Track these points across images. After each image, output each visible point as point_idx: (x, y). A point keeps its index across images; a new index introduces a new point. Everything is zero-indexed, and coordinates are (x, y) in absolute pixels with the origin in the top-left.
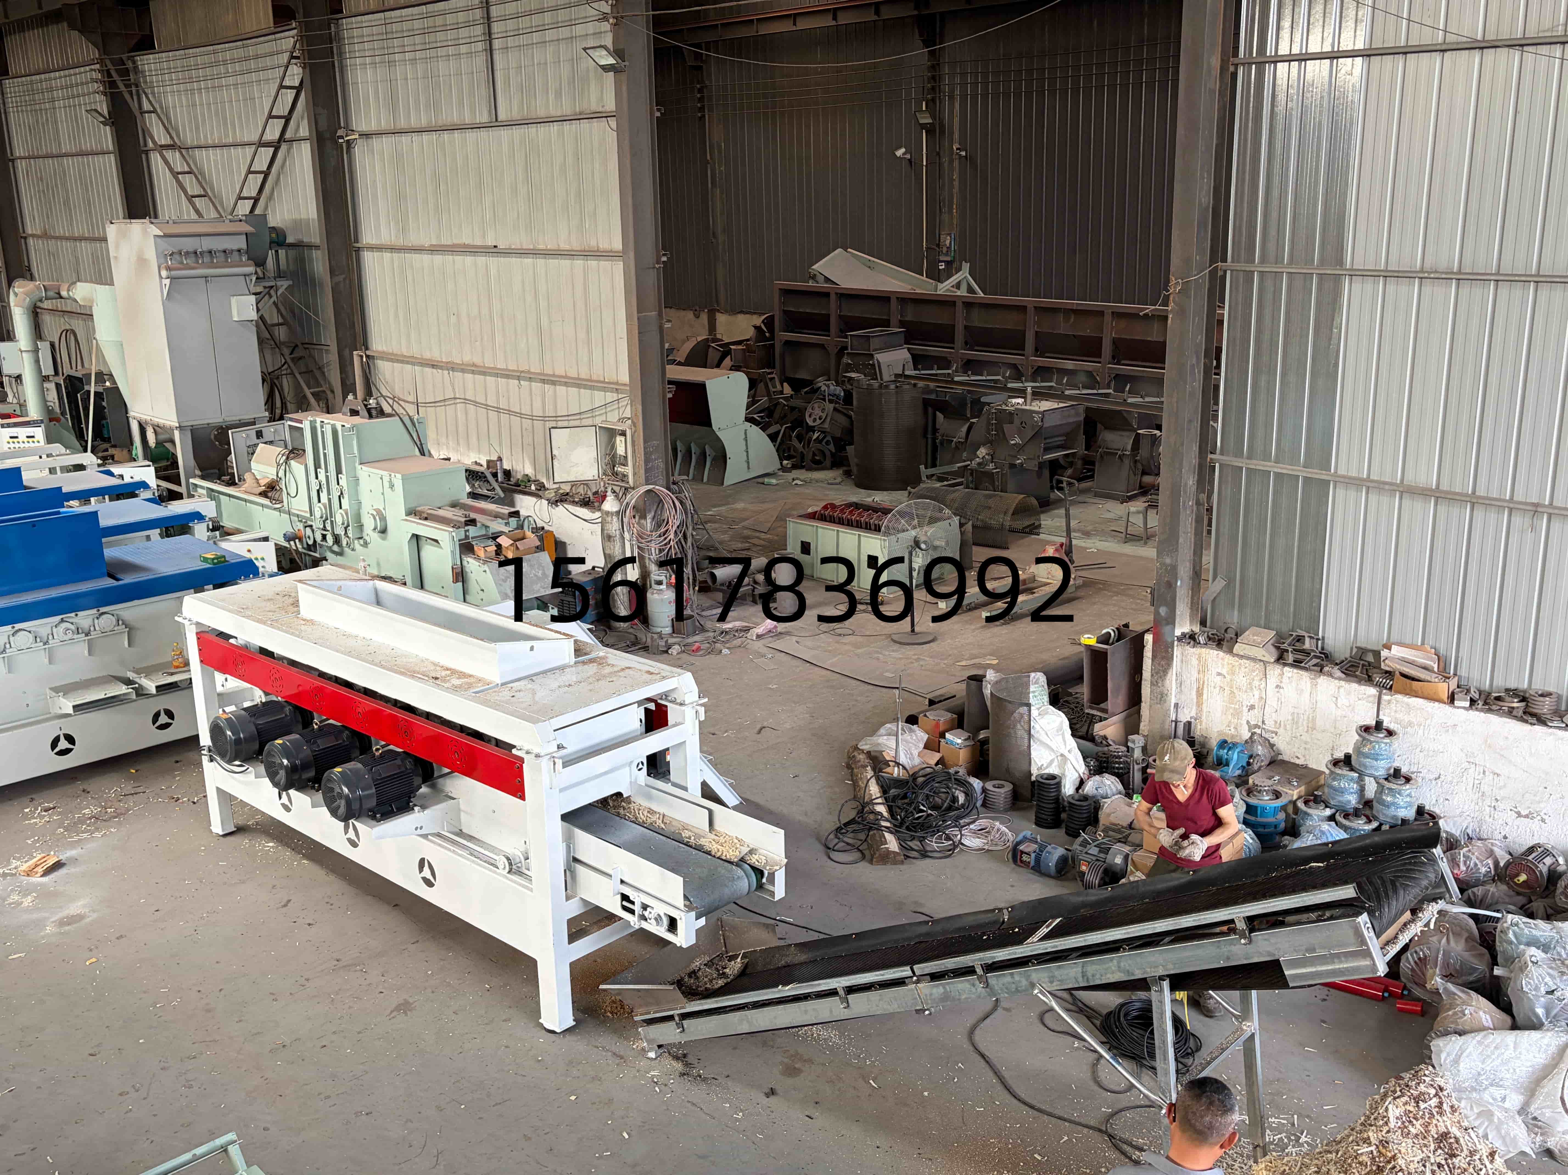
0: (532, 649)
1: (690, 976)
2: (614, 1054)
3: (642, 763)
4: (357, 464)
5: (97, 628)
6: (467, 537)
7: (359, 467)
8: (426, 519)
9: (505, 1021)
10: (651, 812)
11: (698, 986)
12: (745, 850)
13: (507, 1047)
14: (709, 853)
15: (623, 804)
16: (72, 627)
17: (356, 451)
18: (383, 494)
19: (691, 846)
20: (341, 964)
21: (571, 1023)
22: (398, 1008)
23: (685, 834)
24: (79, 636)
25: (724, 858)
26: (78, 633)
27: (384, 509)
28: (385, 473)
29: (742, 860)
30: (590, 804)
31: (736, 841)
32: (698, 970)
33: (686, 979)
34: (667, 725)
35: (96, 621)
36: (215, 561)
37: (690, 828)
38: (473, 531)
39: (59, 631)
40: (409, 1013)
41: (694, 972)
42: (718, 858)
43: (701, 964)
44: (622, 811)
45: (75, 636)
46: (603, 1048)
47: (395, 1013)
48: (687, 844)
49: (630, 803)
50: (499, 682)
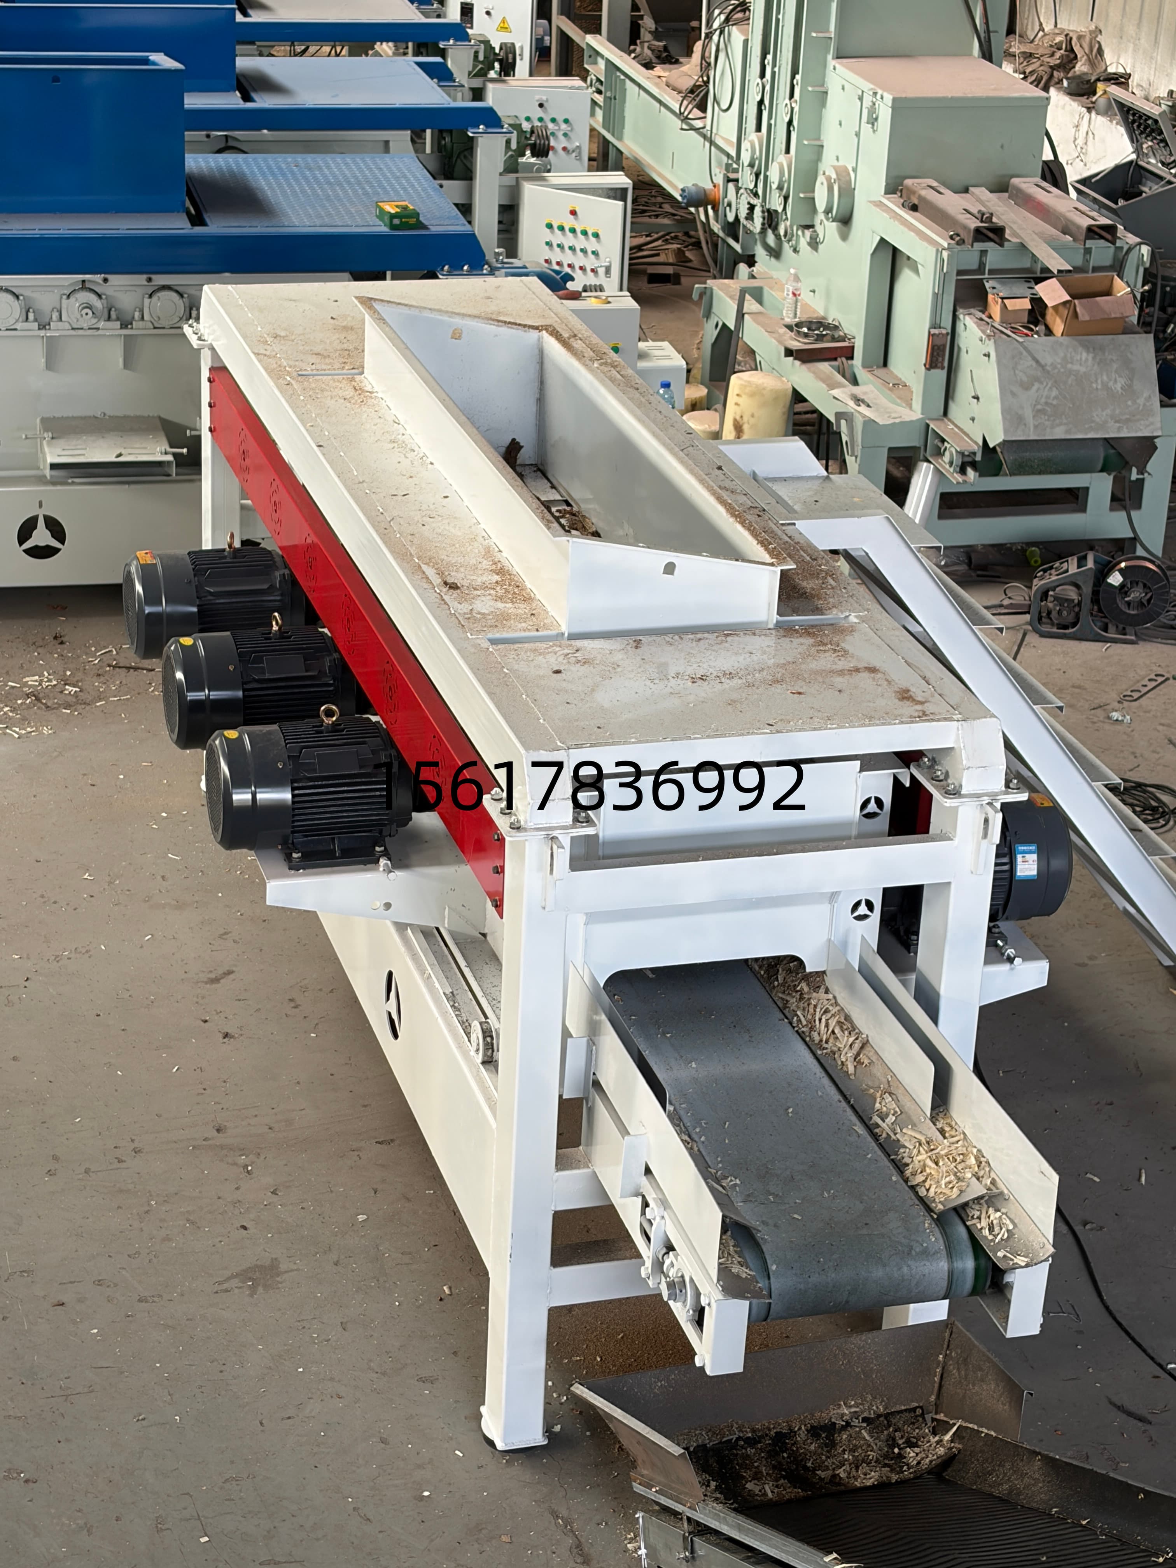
0: (670, 569)
1: (814, 1432)
2: (579, 1546)
3: (870, 905)
4: (830, 57)
5: (146, 317)
6: (981, 269)
7: (831, 62)
8: (914, 208)
9: (421, 1380)
10: (847, 1023)
11: (821, 1466)
12: (977, 1189)
13: (383, 1441)
14: (900, 1167)
15: (803, 985)
16: (98, 304)
17: (832, 27)
18: (858, 135)
19: (876, 1137)
20: (221, 1139)
21: (535, 1437)
22: (244, 1275)
23: (884, 1104)
24: (109, 324)
25: (922, 1192)
26: (109, 318)
27: (855, 170)
28: (866, 86)
29: (961, 1211)
30: (746, 961)
31: (972, 1161)
32: (844, 1428)
33: (802, 1435)
34: (927, 832)
35: (147, 301)
36: (396, 221)
37: (900, 1093)
38: (995, 257)
39: (72, 307)
40: (260, 1290)
41: (831, 1429)
42: (913, 1188)
43: (855, 1415)
44: (793, 1002)
45: (101, 324)
46: (567, 1522)
47: (235, 1283)
48: (871, 1129)
49: (817, 989)
50: (565, 629)
